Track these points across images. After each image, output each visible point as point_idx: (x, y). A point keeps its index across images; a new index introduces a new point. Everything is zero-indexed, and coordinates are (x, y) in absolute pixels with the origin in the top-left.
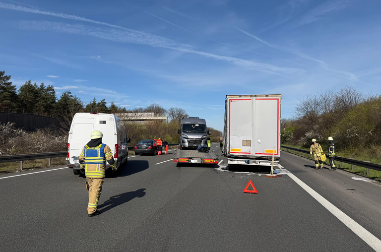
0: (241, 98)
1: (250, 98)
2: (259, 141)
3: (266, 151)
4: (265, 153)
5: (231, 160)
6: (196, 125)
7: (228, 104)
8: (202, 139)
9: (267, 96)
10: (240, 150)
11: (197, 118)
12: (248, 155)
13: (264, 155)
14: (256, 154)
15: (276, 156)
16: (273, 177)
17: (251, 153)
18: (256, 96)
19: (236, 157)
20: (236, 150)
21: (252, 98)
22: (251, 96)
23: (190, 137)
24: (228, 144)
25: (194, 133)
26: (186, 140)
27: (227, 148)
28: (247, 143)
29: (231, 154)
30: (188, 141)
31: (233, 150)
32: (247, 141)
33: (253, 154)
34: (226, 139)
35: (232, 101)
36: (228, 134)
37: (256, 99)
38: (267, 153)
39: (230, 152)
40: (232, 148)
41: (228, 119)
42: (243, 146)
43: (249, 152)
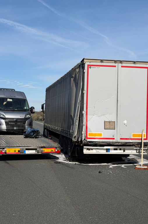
0: (102, 64)
1: (114, 64)
2: (125, 122)
3: (134, 135)
4: (132, 138)
5: (88, 149)
6: (9, 100)
7: (86, 71)
8: (26, 119)
9: (134, 62)
10: (101, 135)
11: (12, 90)
12: (111, 141)
13: (131, 141)
14: (121, 139)
15: (146, 141)
16: (145, 169)
17: (116, 139)
18: (121, 62)
19: (95, 145)
20: (96, 135)
21: (116, 65)
22: (115, 62)
23: (7, 116)
24: (84, 128)
25: (13, 111)
26: (3, 121)
27: (84, 132)
28: (110, 125)
29: (88, 140)
30: (6, 123)
31: (90, 134)
32: (110, 122)
33: (117, 139)
34: (82, 119)
35: (92, 67)
36: (84, 112)
37: (122, 67)
38: (134, 138)
39: (87, 138)
40: (89, 133)
41: (85, 92)
42: (105, 129)
43: (113, 137)
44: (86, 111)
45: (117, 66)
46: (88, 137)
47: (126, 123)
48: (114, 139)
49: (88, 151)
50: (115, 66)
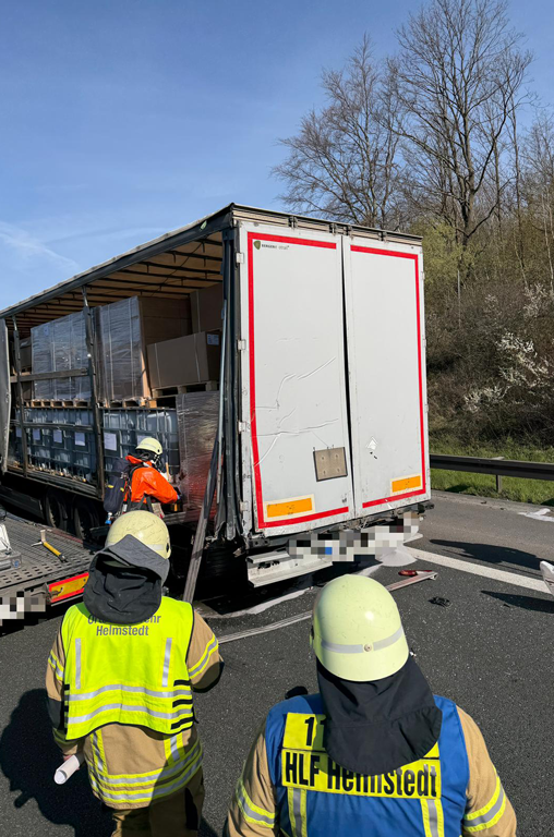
1: (328, 237)
2: (373, 445)
3: (396, 485)
4: (392, 494)
5: (262, 565)
7: (242, 258)
9: (383, 236)
10: (307, 504)
12: (340, 518)
13: (389, 506)
14: (365, 505)
15: (420, 499)
17: (351, 508)
18: (348, 230)
19: (281, 544)
20: (293, 507)
21: (337, 239)
22: (333, 228)
24: (247, 486)
27: (246, 504)
28: (333, 463)
29: (269, 532)
31: (274, 509)
32: (329, 452)
33: (356, 509)
34: (237, 454)
35: (263, 242)
36: (244, 427)
37: (354, 248)
38: (396, 494)
39: (263, 525)
40: (271, 503)
41: (243, 346)
42: (318, 480)
43: (342, 506)
44: (249, 422)
45: (339, 246)
46: (267, 519)
47: (374, 448)
48: (345, 510)
49: (262, 570)
50: (333, 246)
